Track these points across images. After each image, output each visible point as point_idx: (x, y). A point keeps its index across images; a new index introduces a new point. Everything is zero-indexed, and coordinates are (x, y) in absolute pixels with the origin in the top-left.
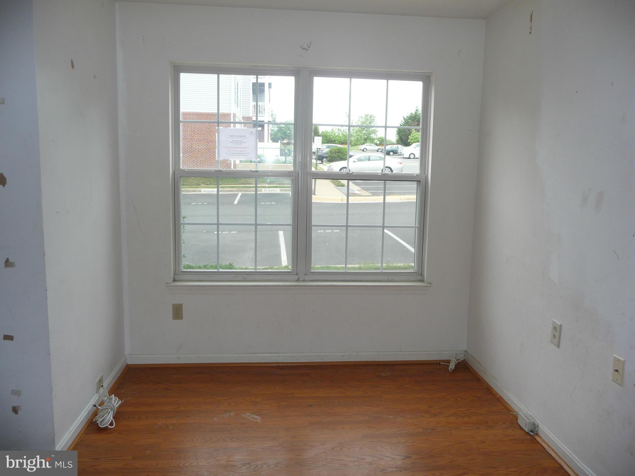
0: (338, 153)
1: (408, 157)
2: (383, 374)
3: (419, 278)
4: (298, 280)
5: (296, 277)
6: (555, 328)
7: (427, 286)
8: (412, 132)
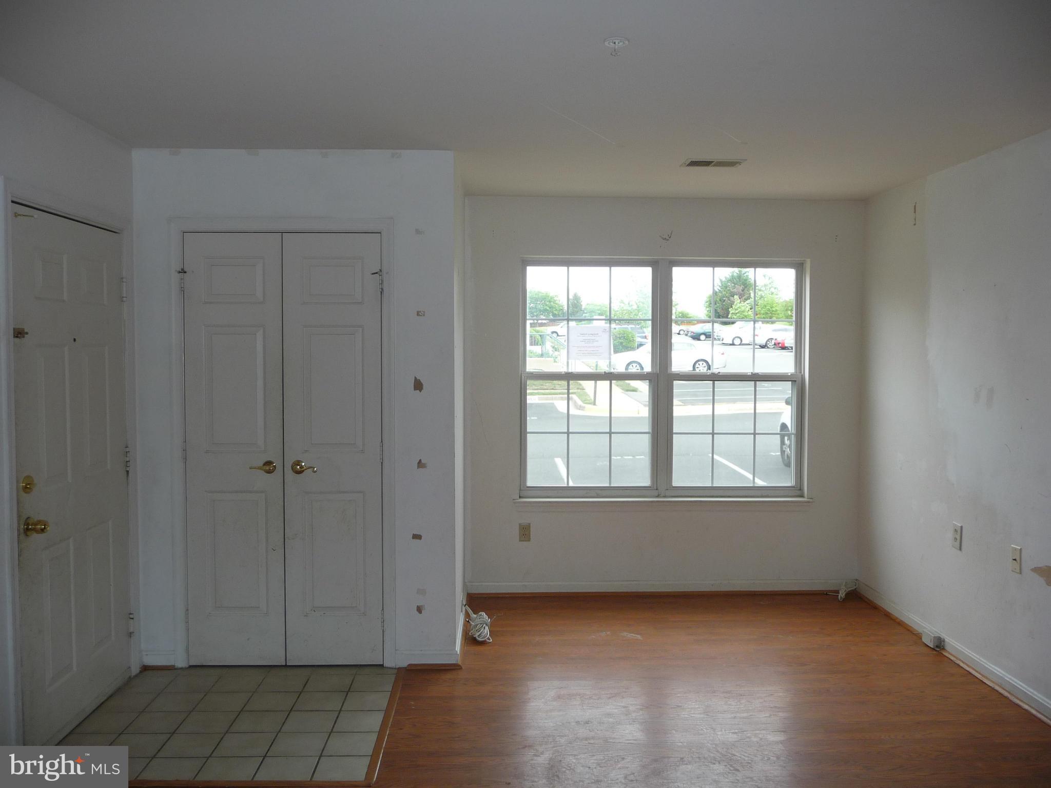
0: (620, 338)
1: (731, 343)
2: (762, 603)
3: (798, 493)
4: (658, 496)
5: (656, 493)
6: (956, 531)
7: (809, 502)
8: (734, 302)
